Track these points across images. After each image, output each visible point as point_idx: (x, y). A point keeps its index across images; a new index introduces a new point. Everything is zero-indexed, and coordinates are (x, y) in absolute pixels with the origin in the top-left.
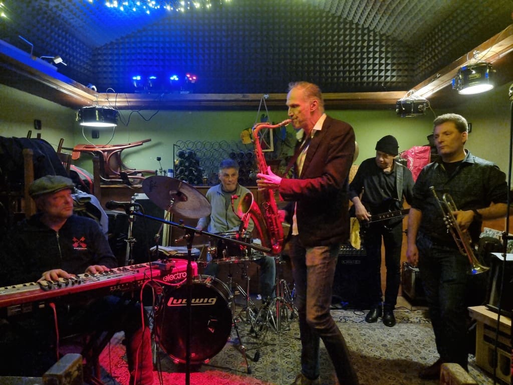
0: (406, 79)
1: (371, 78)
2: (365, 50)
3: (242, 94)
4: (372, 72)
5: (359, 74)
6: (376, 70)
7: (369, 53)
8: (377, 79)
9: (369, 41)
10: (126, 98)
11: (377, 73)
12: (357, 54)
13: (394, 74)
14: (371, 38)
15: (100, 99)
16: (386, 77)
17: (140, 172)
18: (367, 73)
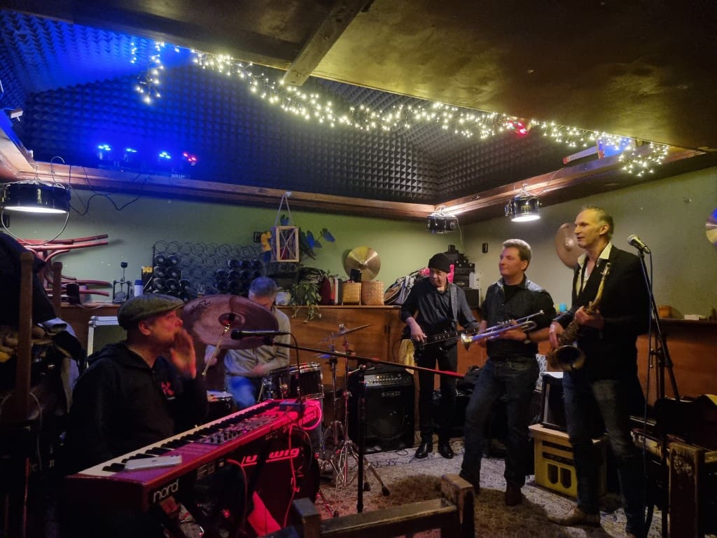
0: (430, 192)
1: (399, 187)
2: (393, 156)
3: (259, 188)
4: (399, 180)
5: (387, 181)
6: (403, 179)
7: (397, 160)
8: (404, 189)
9: (397, 147)
10: (86, 174)
11: (404, 183)
13: (420, 185)
14: (399, 144)
15: (38, 172)
16: (413, 188)
17: (82, 284)
18: (396, 181)
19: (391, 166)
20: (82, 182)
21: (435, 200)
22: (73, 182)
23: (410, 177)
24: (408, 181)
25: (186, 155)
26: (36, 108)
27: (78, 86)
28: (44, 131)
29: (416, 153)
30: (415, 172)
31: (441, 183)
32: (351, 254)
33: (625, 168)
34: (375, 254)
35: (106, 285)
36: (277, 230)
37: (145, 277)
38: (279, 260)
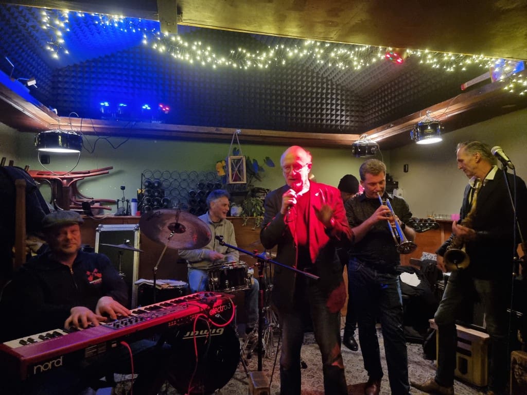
0: (356, 124)
1: (329, 121)
2: (324, 96)
3: (216, 128)
4: (330, 116)
5: (319, 116)
6: (333, 115)
7: (327, 99)
8: (334, 122)
9: (328, 89)
10: (93, 124)
11: (334, 117)
12: (317, 99)
13: (348, 119)
14: (329, 87)
15: (61, 124)
16: (342, 121)
17: (97, 202)
18: (327, 116)
19: (322, 104)
20: (92, 130)
21: (361, 130)
22: (84, 130)
23: (339, 113)
24: (337, 116)
25: (161, 106)
26: (60, 79)
27: (87, 61)
28: (66, 95)
29: (344, 92)
30: (344, 108)
31: (366, 116)
33: (506, 88)
36: (229, 159)
37: (140, 196)
38: (231, 182)
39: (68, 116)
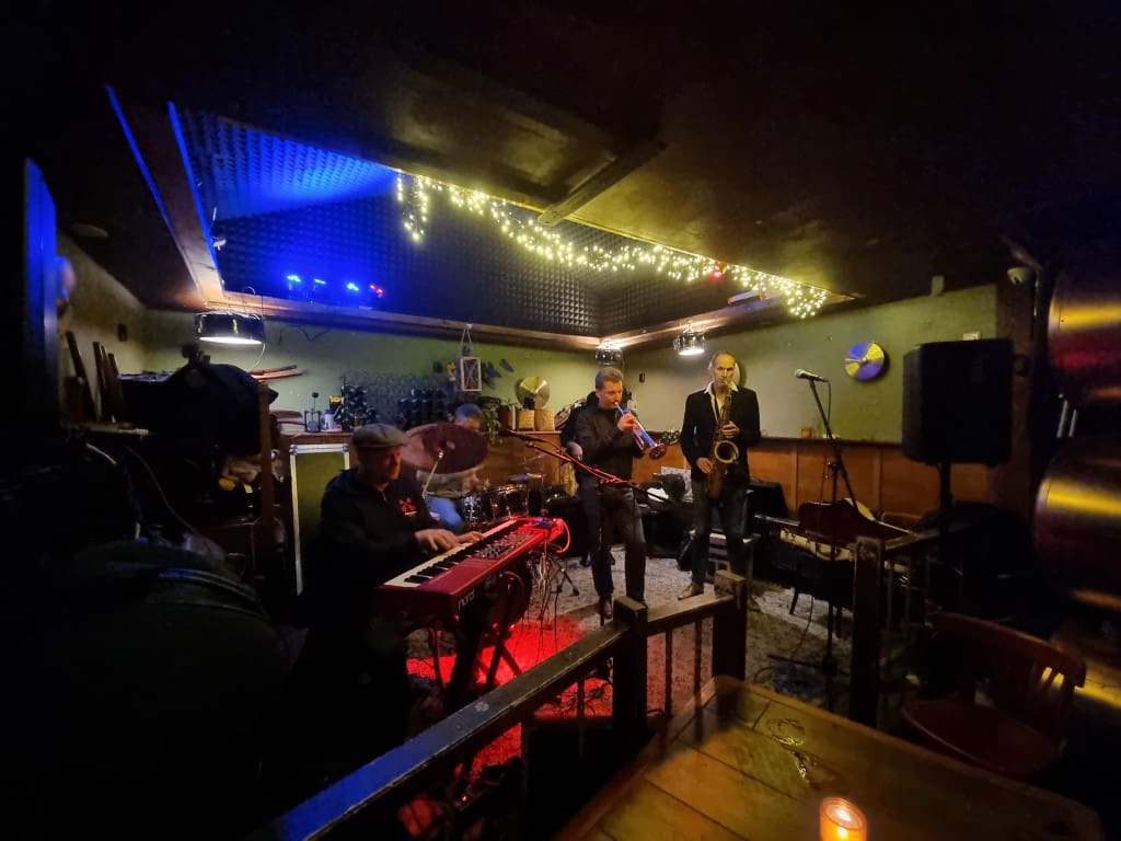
0: (595, 326)
1: (568, 321)
4: (568, 314)
5: (558, 314)
6: (572, 313)
7: (566, 295)
9: (566, 283)
10: (276, 304)
13: (587, 319)
15: (231, 302)
20: (272, 314)
21: (601, 333)
22: (266, 312)
25: (372, 287)
27: (264, 215)
29: (582, 288)
30: (582, 306)
31: (606, 318)
32: (522, 385)
33: (789, 310)
34: (544, 383)
35: (297, 415)
36: (461, 360)
37: (334, 407)
38: (464, 389)
39: (240, 291)
